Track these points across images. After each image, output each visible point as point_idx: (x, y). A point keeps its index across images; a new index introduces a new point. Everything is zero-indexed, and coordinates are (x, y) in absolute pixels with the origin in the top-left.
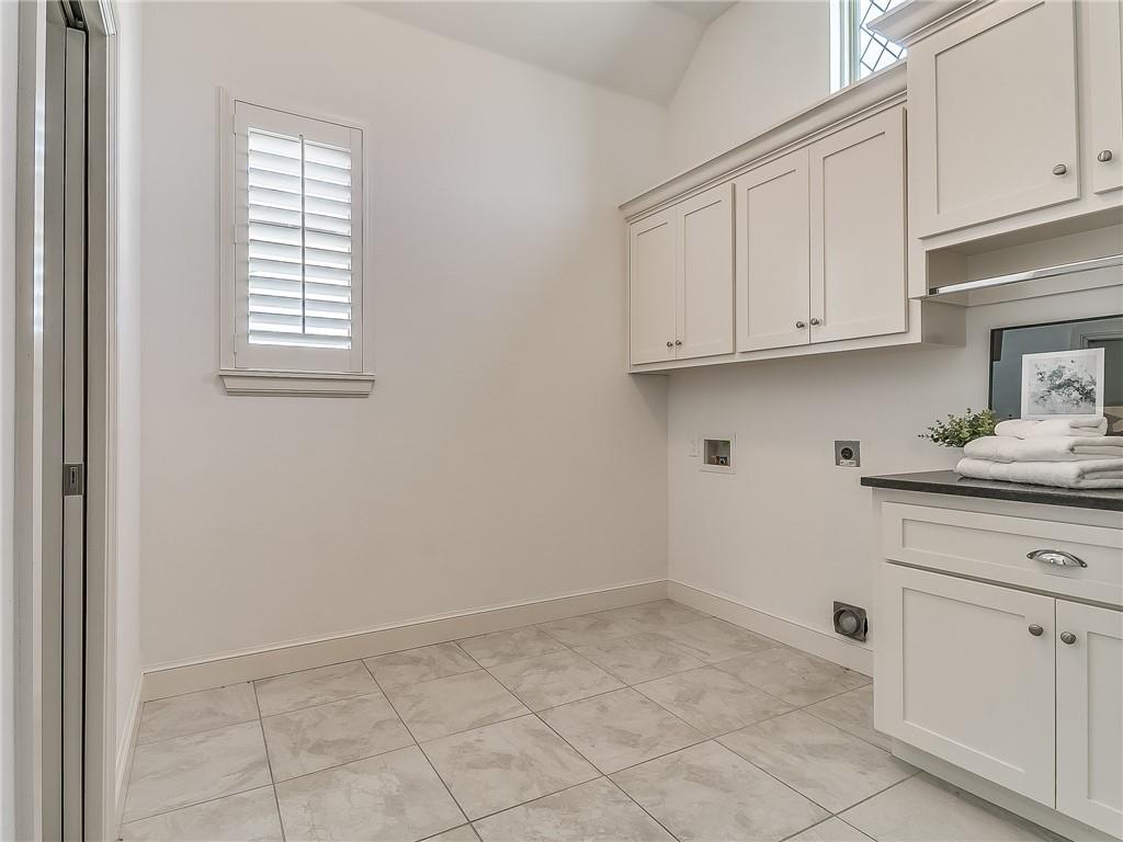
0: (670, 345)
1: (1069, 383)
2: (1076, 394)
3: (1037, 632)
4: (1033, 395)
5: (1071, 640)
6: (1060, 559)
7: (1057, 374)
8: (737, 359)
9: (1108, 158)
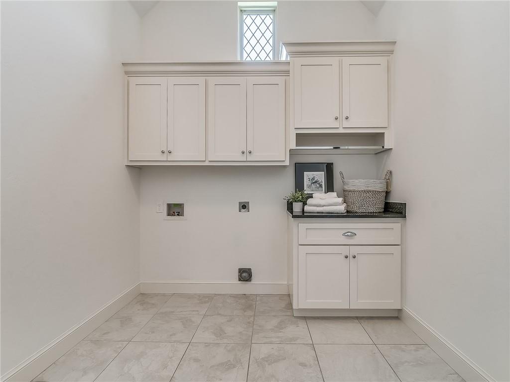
0: (163, 152)
1: (316, 182)
2: (318, 185)
3: (346, 257)
4: (307, 185)
5: (354, 257)
6: (349, 234)
7: (313, 179)
8: (207, 164)
9: (347, 118)
